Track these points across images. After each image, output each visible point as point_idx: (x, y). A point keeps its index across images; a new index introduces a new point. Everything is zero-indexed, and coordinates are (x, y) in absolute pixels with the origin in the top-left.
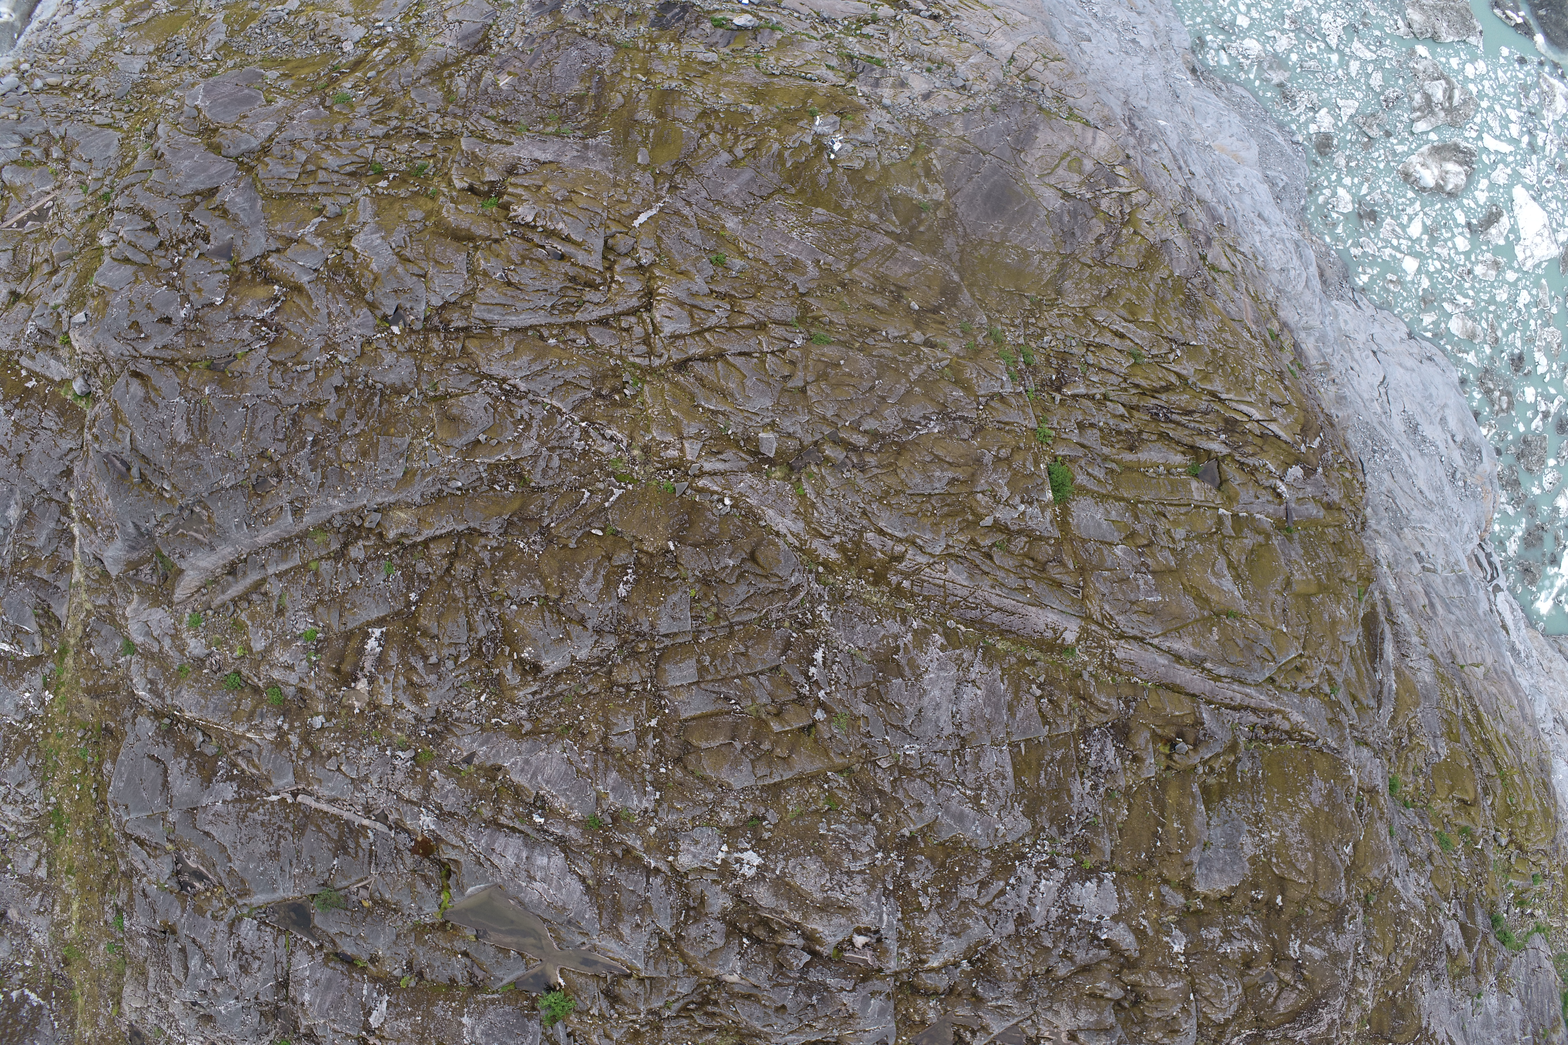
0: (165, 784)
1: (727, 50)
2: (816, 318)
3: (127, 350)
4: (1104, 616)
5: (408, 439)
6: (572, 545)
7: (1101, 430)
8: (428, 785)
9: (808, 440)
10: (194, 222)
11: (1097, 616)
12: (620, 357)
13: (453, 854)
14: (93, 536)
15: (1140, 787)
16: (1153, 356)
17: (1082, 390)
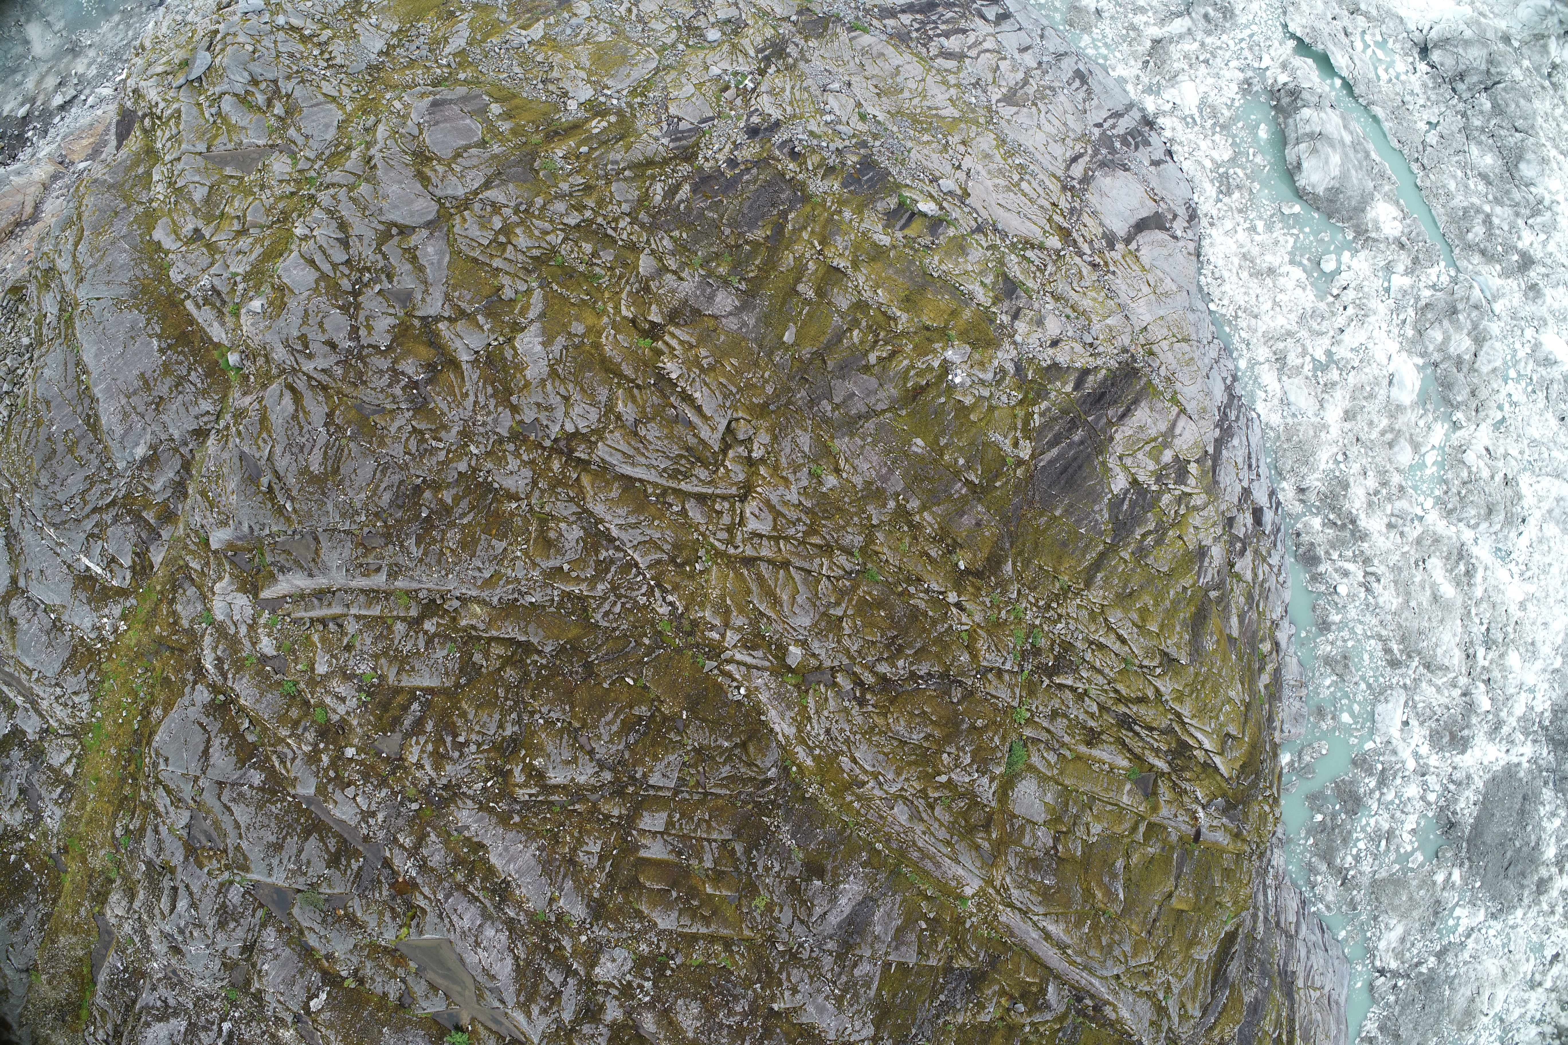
0: (206, 752)
1: (899, 235)
2: (877, 553)
3: (290, 361)
4: (1002, 885)
5: (504, 544)
6: (606, 685)
7: (1070, 720)
8: (421, 839)
9: (828, 663)
10: (385, 257)
11: (997, 883)
12: (703, 535)
13: (422, 903)
14: (208, 513)
15: (973, 1026)
16: (1141, 666)
17: (1069, 682)
